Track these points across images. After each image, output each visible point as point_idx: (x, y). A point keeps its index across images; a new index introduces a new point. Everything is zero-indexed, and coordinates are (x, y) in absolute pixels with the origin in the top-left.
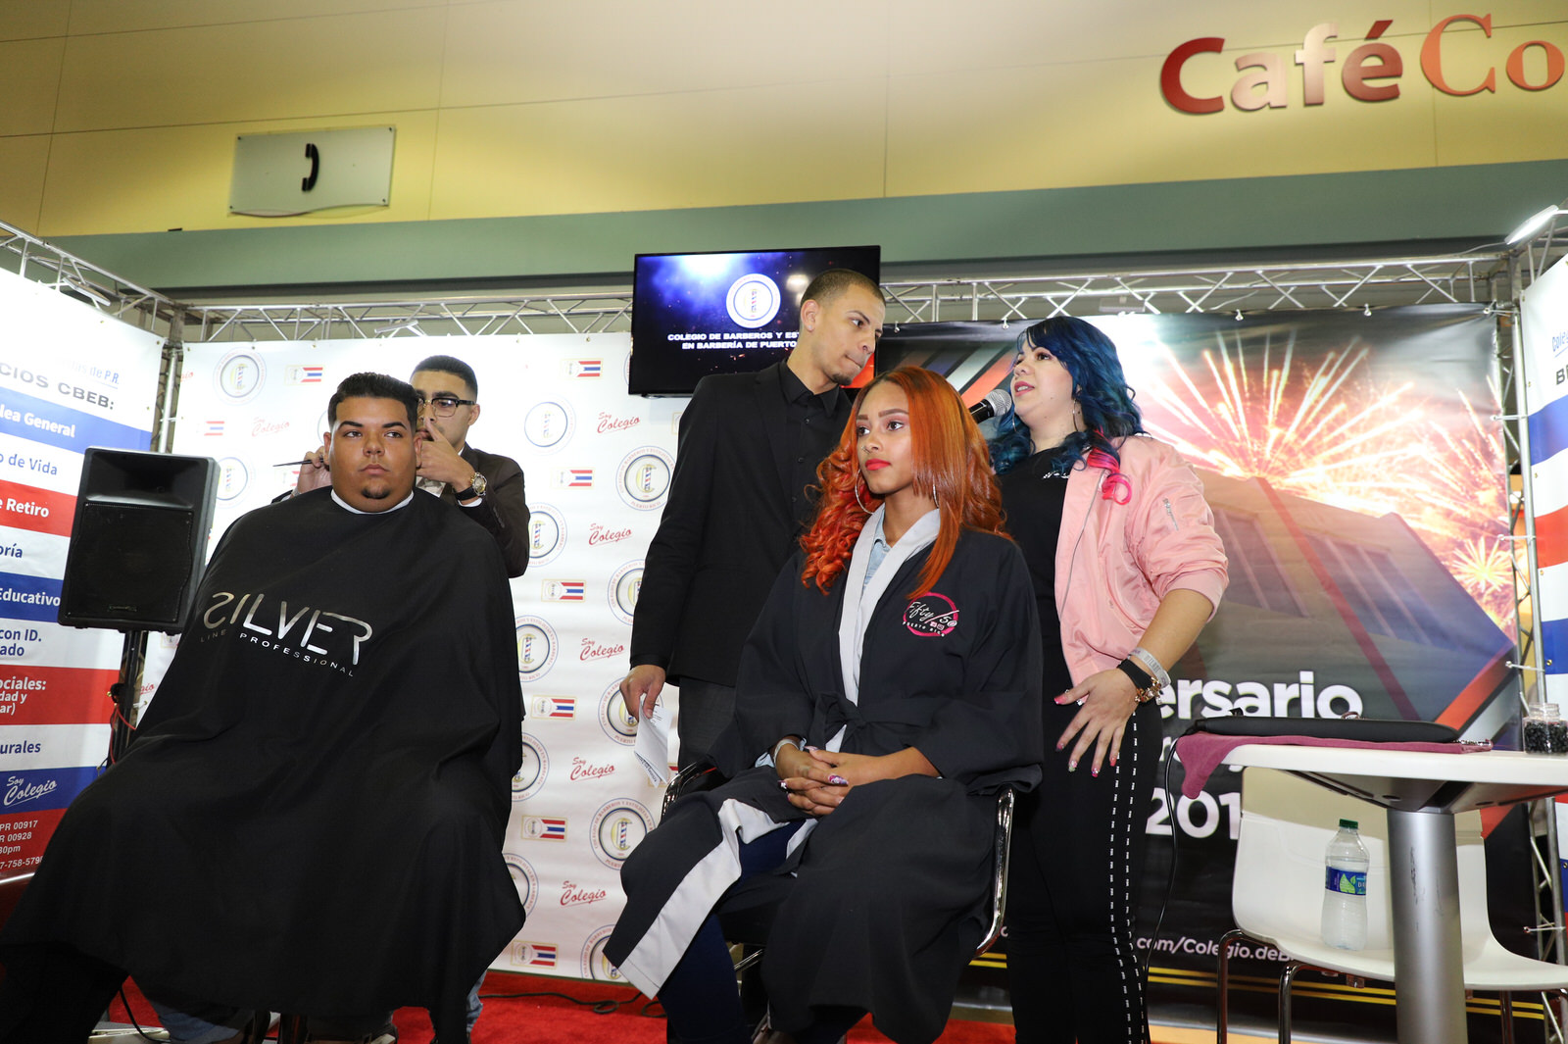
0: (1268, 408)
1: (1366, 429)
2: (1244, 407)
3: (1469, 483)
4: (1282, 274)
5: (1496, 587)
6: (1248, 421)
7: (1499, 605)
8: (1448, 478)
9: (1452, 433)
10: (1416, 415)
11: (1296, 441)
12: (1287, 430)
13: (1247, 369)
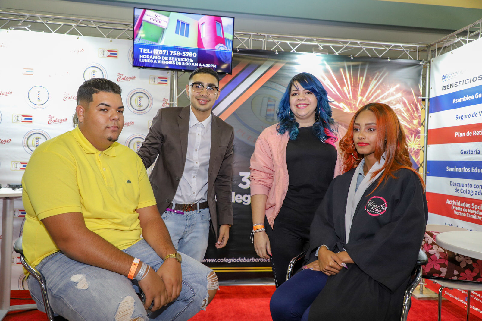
0: (358, 90)
1: (386, 99)
2: (352, 89)
3: (411, 117)
4: (364, 44)
5: (415, 150)
6: (352, 94)
7: (416, 155)
8: (406, 116)
9: (408, 101)
10: (399, 95)
11: (366, 101)
12: (363, 97)
13: (353, 76)
